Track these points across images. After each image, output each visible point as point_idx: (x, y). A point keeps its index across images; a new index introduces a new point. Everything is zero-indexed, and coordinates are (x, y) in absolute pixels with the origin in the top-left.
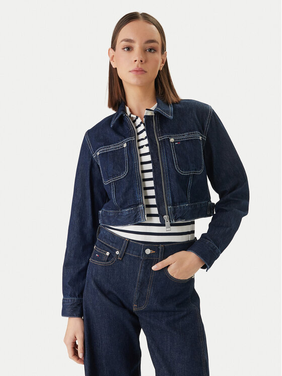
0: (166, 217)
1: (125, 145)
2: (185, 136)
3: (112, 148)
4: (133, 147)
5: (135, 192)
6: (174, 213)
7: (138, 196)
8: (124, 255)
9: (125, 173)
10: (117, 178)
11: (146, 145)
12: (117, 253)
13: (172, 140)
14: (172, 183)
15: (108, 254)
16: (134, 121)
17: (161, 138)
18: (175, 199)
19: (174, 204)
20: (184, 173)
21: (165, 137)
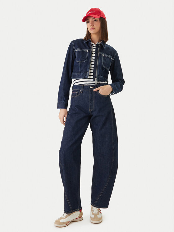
0: (96, 79)
1: (87, 51)
2: (107, 56)
3: (82, 50)
4: (90, 52)
5: (87, 68)
6: (98, 78)
7: (88, 69)
8: (83, 91)
9: (86, 60)
10: (82, 61)
11: (94, 54)
12: (80, 91)
13: (103, 55)
14: (100, 68)
15: (77, 92)
16: (93, 44)
17: (100, 53)
18: (100, 74)
19: (99, 75)
20: (104, 66)
21: (101, 53)
